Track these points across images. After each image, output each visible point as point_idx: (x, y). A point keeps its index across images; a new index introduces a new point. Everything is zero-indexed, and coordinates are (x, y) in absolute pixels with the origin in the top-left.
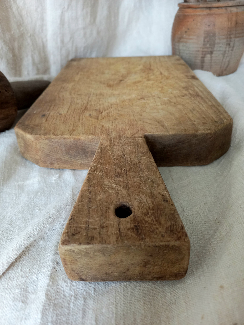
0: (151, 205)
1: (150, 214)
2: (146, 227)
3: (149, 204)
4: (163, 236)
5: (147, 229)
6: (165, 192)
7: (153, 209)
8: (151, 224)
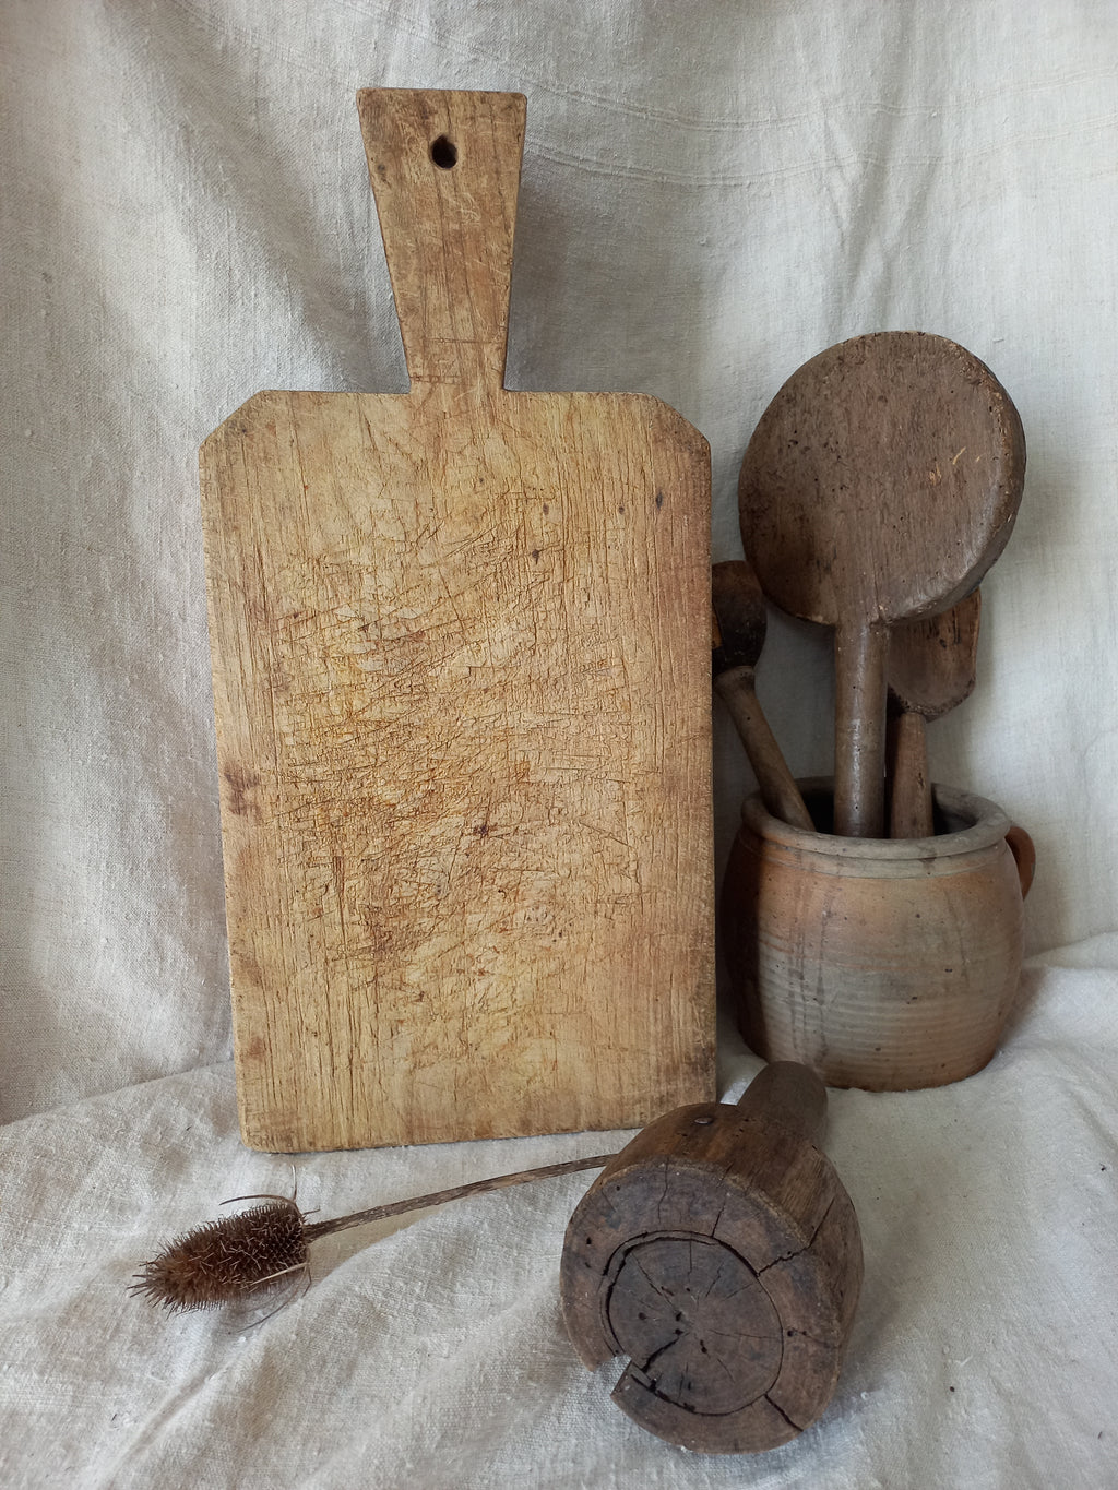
0: (403, 159)
1: (407, 140)
2: (413, 115)
3: (407, 163)
4: (391, 98)
5: (411, 112)
6: (379, 188)
7: (402, 150)
8: (406, 121)
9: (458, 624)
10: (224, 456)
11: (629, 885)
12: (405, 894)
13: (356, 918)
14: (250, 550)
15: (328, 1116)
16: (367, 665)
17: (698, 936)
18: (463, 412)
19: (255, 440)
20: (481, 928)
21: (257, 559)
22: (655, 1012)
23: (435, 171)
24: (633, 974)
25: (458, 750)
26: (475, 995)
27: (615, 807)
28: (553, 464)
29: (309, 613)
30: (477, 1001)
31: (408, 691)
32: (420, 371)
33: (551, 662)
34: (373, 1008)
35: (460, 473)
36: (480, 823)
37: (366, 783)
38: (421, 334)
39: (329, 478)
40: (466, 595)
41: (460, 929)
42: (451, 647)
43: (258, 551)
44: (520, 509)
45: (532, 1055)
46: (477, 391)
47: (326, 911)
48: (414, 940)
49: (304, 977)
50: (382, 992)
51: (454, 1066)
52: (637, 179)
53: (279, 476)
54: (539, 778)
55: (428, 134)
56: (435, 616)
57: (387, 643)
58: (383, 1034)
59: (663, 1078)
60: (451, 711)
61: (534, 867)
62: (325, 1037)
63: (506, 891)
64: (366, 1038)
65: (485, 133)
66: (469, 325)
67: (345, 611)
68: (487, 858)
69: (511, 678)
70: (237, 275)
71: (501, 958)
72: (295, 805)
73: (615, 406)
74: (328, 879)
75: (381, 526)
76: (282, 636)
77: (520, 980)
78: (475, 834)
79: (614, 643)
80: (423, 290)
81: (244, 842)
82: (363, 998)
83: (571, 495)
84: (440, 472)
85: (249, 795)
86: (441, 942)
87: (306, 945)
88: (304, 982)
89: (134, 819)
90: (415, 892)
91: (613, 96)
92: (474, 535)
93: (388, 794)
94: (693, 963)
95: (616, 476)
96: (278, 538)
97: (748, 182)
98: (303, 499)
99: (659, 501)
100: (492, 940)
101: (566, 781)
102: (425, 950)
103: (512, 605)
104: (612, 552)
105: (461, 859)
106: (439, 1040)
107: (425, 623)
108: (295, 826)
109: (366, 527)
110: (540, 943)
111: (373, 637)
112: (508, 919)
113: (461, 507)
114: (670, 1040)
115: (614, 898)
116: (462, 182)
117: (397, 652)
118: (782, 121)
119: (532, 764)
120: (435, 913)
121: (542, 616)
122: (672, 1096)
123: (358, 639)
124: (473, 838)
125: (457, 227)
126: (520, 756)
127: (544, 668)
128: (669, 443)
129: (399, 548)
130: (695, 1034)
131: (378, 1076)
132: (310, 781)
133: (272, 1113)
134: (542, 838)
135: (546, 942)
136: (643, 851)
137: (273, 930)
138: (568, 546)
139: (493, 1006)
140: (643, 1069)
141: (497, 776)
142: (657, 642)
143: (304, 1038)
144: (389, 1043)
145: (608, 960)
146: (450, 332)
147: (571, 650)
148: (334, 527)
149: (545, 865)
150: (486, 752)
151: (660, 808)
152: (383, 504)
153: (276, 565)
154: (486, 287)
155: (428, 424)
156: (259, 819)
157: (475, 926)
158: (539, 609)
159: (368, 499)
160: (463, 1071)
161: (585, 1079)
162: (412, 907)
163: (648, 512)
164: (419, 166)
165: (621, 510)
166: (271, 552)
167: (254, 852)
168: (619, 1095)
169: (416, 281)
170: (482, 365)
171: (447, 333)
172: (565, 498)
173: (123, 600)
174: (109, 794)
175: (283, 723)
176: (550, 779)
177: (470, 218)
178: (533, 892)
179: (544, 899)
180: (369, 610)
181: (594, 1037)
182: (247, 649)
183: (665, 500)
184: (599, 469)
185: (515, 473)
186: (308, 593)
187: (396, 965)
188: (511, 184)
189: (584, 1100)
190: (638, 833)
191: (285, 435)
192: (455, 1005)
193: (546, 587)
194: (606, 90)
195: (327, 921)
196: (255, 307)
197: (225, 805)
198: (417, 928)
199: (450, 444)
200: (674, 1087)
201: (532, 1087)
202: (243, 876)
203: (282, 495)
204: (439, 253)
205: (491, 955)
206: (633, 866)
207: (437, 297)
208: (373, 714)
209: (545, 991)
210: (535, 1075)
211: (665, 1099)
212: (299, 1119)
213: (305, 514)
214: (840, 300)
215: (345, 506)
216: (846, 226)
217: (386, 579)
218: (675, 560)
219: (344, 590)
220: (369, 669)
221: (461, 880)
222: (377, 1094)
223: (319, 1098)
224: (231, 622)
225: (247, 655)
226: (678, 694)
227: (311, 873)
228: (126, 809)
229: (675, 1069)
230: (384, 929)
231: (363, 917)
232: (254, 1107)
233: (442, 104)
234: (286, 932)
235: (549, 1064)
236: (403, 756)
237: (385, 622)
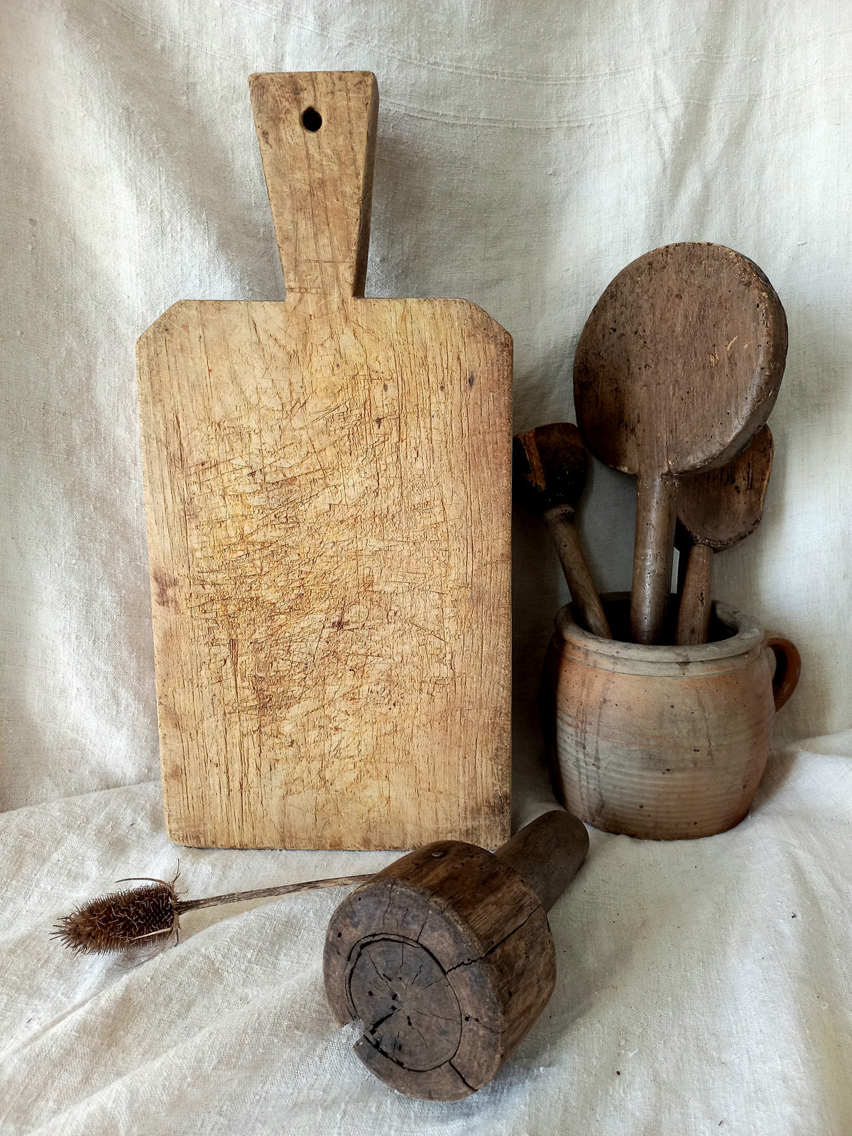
0: (281, 125)
1: (284, 112)
2: (288, 92)
3: (284, 129)
4: (272, 80)
5: (287, 90)
6: (264, 148)
7: (280, 119)
8: (283, 97)
9: (321, 472)
10: (153, 349)
11: (445, 671)
12: (281, 669)
13: (246, 684)
14: (171, 416)
15: (226, 824)
16: (254, 501)
17: (497, 711)
18: (324, 313)
19: (174, 337)
20: (336, 696)
21: (176, 423)
22: (464, 767)
23: (304, 133)
24: (448, 737)
25: (321, 565)
26: (331, 745)
27: (435, 612)
28: (391, 353)
29: (213, 462)
30: (332, 749)
31: (285, 520)
32: (292, 284)
33: (390, 502)
34: (257, 749)
35: (322, 360)
36: (337, 619)
37: (254, 586)
38: (294, 257)
39: (227, 364)
40: (327, 450)
41: (321, 697)
42: (316, 489)
43: (177, 417)
44: (366, 387)
45: (372, 792)
46: (335, 299)
47: (224, 678)
48: (288, 701)
49: (208, 724)
50: (264, 738)
51: (315, 795)
52: (490, 127)
53: (191, 363)
54: (380, 588)
55: (299, 106)
56: (304, 466)
57: (269, 485)
58: (265, 769)
59: (469, 816)
60: (317, 536)
61: (376, 654)
62: (223, 768)
63: (355, 670)
64: (252, 770)
65: (341, 102)
66: (328, 249)
67: (238, 462)
68: (342, 645)
69: (360, 513)
70: (167, 215)
71: (351, 719)
72: (203, 601)
73: (438, 309)
74: (226, 655)
75: (265, 400)
76: (193, 478)
77: (364, 736)
78: (333, 627)
79: (437, 489)
80: (295, 223)
81: (167, 626)
82: (250, 741)
83: (405, 377)
84: (308, 359)
85: (170, 592)
86: (308, 704)
87: (210, 701)
88: (209, 728)
89: (96, 606)
90: (289, 668)
91: (467, 64)
92: (333, 406)
93: (270, 596)
94: (493, 732)
95: (439, 362)
96: (190, 407)
97: (589, 123)
98: (208, 379)
99: (471, 381)
100: (343, 705)
101: (400, 591)
102: (296, 710)
103: (360, 459)
104: (435, 420)
105: (322, 645)
106: (305, 776)
107: (297, 471)
108: (202, 616)
109: (254, 400)
110: (379, 710)
111: (259, 481)
112: (356, 691)
113: (323, 386)
114: (474, 788)
115: (435, 680)
116: (324, 141)
117: (276, 492)
118: (619, 73)
119: (376, 577)
120: (303, 683)
121: (383, 467)
122: (476, 829)
123: (248, 482)
124: (331, 630)
125: (320, 175)
126: (367, 571)
127: (385, 506)
128: (479, 337)
129: (278, 415)
130: (494, 785)
131: (260, 798)
132: (214, 584)
133: (186, 819)
134: (382, 632)
135: (384, 709)
136: (457, 647)
137: (187, 690)
138: (402, 415)
139: (344, 755)
140: (455, 808)
141: (350, 585)
142: (468, 489)
143: (209, 767)
144: (268, 775)
145: (429, 725)
146: (315, 254)
147: (405, 493)
148: (231, 400)
149: (384, 652)
150: (342, 567)
151: (470, 614)
152: (266, 383)
153: (189, 427)
154: (342, 220)
155: (298, 324)
156: (177, 610)
157: (332, 694)
158: (381, 463)
159: (255, 379)
160: (321, 800)
161: (411, 811)
162: (287, 678)
163: (462, 389)
164: (293, 130)
165: (442, 388)
166: (186, 418)
167: (175, 633)
168: (436, 826)
169: (290, 217)
170: (338, 279)
171: (312, 256)
172: (400, 379)
173: (90, 450)
174: (77, 587)
175: (194, 542)
176: (389, 589)
177: (330, 168)
178: (375, 672)
179: (383, 677)
180: (256, 462)
181: (418, 781)
182: (169, 488)
183: (476, 381)
184: (426, 356)
185: (362, 360)
186: (211, 448)
187: (274, 720)
188: (361, 142)
189: (410, 828)
190: (453, 632)
191: (195, 333)
192: (315, 752)
193: (386, 446)
194: (461, 59)
195: (225, 685)
196: (181, 238)
197: (154, 598)
198: (290, 694)
199: (314, 339)
200: (477, 823)
201: (372, 815)
202: (166, 651)
203: (193, 377)
204: (307, 195)
205: (343, 717)
206: (449, 657)
207: (305, 228)
208: (259, 537)
209: (383, 745)
210: (374, 806)
211: (470, 831)
212: (205, 824)
213: (209, 390)
214: (661, 215)
215: (239, 385)
216: (668, 155)
217: (269, 439)
218: (483, 426)
219: (238, 446)
220: (255, 504)
221: (322, 661)
222: (259, 812)
223: (219, 811)
224: (157, 468)
225: (168, 491)
226: (484, 529)
227: (215, 649)
228: (90, 599)
229: (479, 811)
230: (266, 693)
231: (251, 684)
232: (174, 813)
233: (310, 83)
234: (196, 691)
235: (384, 799)
236: (281, 569)
237: (267, 470)
